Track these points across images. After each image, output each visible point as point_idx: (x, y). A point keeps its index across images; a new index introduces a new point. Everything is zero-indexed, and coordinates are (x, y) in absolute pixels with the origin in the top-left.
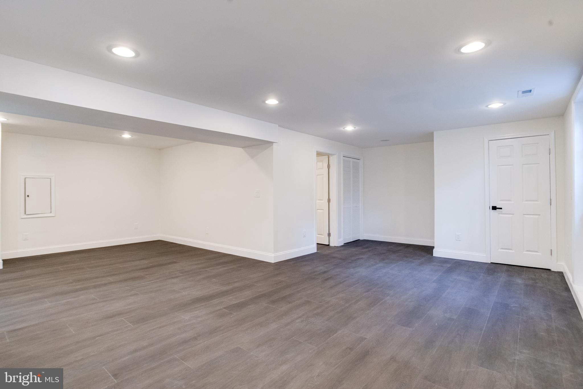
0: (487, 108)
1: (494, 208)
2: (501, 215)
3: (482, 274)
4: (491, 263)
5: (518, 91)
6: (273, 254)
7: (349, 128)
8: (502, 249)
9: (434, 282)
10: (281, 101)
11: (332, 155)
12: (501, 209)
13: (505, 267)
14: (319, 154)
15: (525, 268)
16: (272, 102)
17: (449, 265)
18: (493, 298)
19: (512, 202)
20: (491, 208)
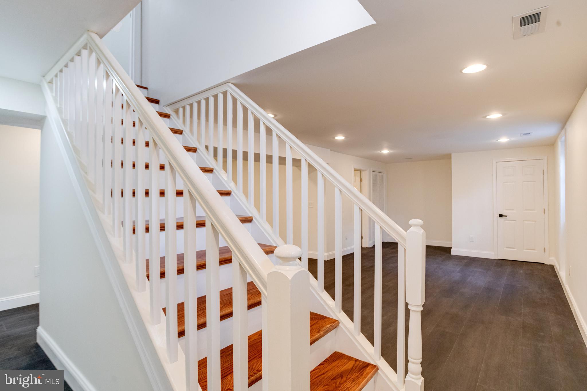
0: (497, 141)
1: (501, 216)
2: (506, 221)
3: (493, 267)
4: (499, 259)
5: (521, 134)
6: (326, 253)
7: (385, 152)
8: (507, 248)
9: (458, 272)
10: (346, 137)
11: (364, 170)
12: (506, 216)
13: (510, 262)
14: (356, 170)
15: (525, 262)
16: (340, 138)
17: (466, 261)
18: (504, 281)
19: (515, 211)
20: (498, 216)
